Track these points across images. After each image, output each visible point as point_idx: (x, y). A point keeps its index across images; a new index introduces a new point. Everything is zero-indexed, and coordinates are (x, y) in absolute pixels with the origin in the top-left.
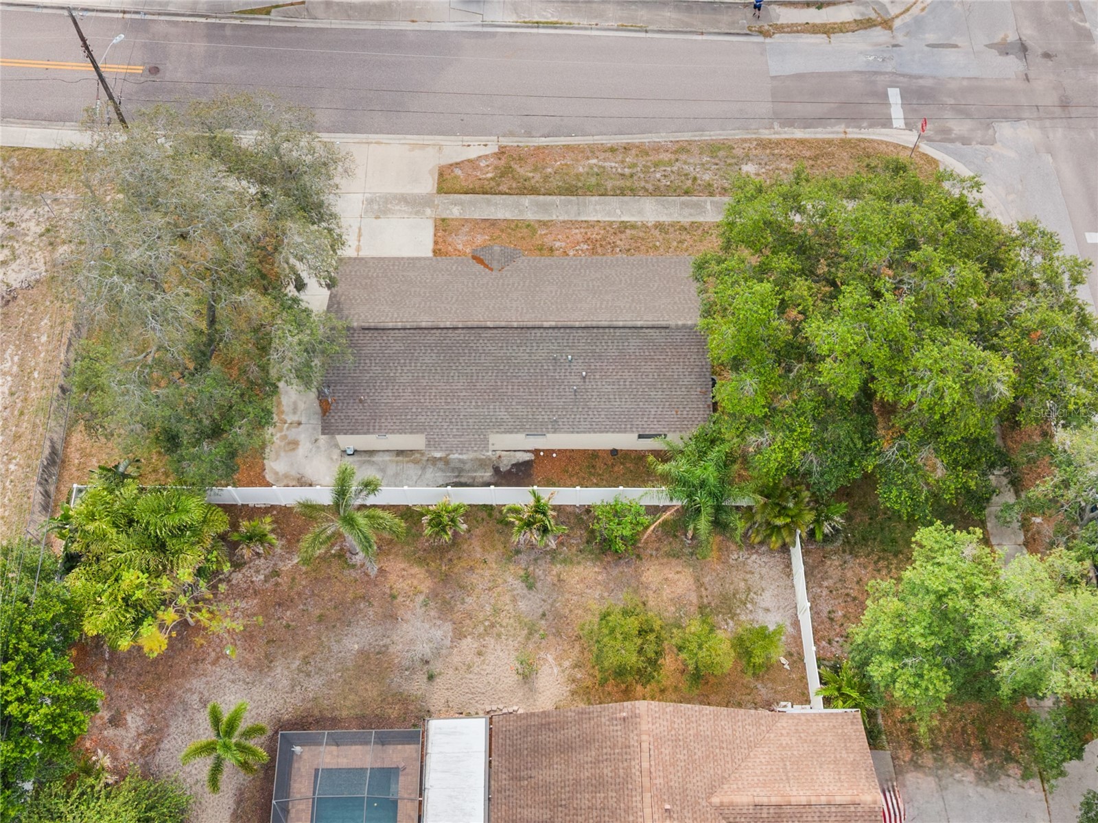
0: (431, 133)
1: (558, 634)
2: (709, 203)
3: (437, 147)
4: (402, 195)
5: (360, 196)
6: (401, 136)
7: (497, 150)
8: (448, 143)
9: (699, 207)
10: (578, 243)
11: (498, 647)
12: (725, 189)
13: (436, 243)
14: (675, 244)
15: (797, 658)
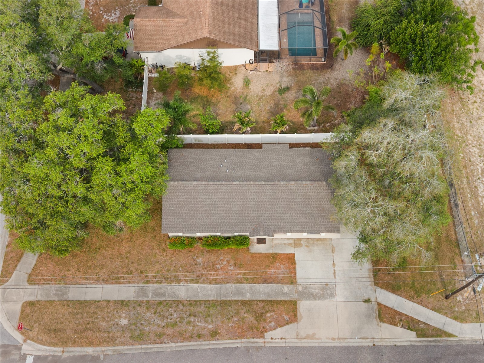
0: (304, 347)
1: (236, 98)
2: (150, 296)
3: (299, 337)
4: (315, 300)
5: (338, 300)
6: (321, 345)
7: (265, 334)
8: (293, 340)
9: (156, 294)
10: (221, 268)
11: (257, 92)
12: (140, 305)
13: (295, 268)
14: (172, 269)
15: (150, 92)
